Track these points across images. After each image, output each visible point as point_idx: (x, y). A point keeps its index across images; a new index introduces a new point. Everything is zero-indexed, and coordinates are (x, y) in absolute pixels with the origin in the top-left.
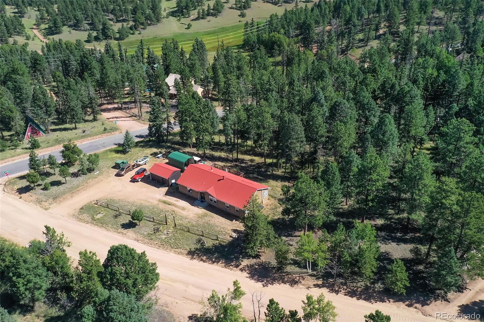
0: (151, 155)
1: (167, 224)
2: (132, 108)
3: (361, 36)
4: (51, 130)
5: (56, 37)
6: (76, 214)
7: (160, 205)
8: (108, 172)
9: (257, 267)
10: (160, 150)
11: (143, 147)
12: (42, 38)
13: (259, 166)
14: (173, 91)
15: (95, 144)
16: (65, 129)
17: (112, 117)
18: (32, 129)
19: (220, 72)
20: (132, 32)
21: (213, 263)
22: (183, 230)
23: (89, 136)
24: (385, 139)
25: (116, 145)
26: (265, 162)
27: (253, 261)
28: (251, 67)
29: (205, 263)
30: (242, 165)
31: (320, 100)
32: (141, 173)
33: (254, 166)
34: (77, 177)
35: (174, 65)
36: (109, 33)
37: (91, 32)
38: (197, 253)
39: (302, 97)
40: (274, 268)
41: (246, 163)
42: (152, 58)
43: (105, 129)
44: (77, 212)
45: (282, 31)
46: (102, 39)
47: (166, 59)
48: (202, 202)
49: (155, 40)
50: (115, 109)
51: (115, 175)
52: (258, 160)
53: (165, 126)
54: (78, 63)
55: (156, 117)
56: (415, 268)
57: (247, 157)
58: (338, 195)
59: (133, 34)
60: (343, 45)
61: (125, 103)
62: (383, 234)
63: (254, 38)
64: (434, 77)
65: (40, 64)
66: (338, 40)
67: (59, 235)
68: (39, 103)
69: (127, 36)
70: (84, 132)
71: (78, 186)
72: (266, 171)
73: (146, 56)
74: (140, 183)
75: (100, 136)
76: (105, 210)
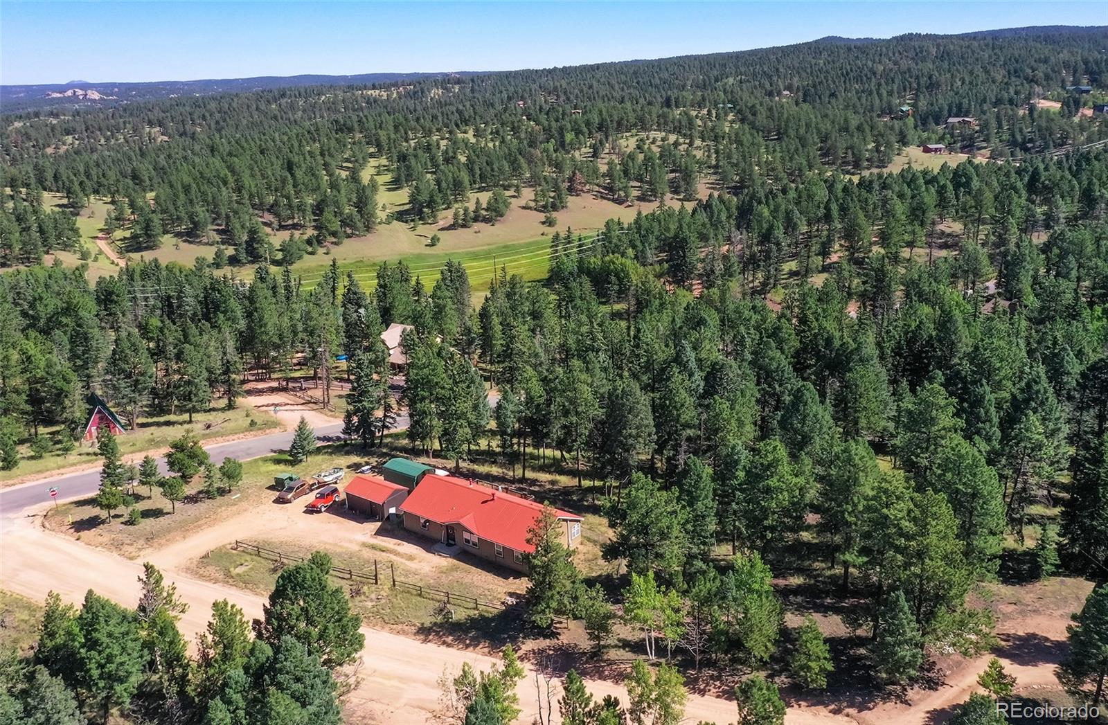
0: (348, 467)
1: (376, 583)
2: (309, 389)
3: (792, 265)
4: (138, 424)
5: (148, 256)
6: (194, 566)
7: (364, 552)
8: (259, 496)
9: (551, 652)
10: (366, 459)
11: (331, 454)
12: (114, 256)
13: (566, 492)
14: (397, 357)
15: (231, 449)
16: (168, 423)
17: (266, 403)
18: (101, 419)
19: (496, 320)
20: (310, 249)
21: (467, 648)
22: (408, 592)
23: (217, 435)
24: (806, 429)
25: (275, 452)
26: (580, 486)
27: (543, 643)
28: (561, 317)
29: (451, 649)
30: (532, 488)
31: (687, 362)
32: (328, 495)
33: (557, 491)
34: (196, 502)
35: (401, 308)
36: (261, 250)
37: (223, 247)
38: (434, 631)
39: (652, 357)
40: (584, 654)
41: (540, 486)
42: (355, 293)
43: (253, 423)
44: (195, 563)
45: (631, 252)
46: (244, 261)
47: (385, 295)
48: (449, 545)
49: (359, 263)
50: (272, 390)
51: (274, 502)
52: (565, 481)
53: (379, 413)
54: (199, 302)
55: (364, 393)
56: (851, 652)
57: (544, 477)
58: (708, 519)
59: (312, 253)
60: (756, 283)
61: (295, 380)
62: (799, 599)
63: (571, 265)
64: (912, 331)
65: (116, 302)
66: (743, 272)
67: (166, 589)
68: (123, 366)
69: (300, 257)
70: (209, 427)
71: (198, 519)
72: (581, 500)
73: (340, 291)
74: (325, 516)
75: (241, 435)
76: (252, 561)
